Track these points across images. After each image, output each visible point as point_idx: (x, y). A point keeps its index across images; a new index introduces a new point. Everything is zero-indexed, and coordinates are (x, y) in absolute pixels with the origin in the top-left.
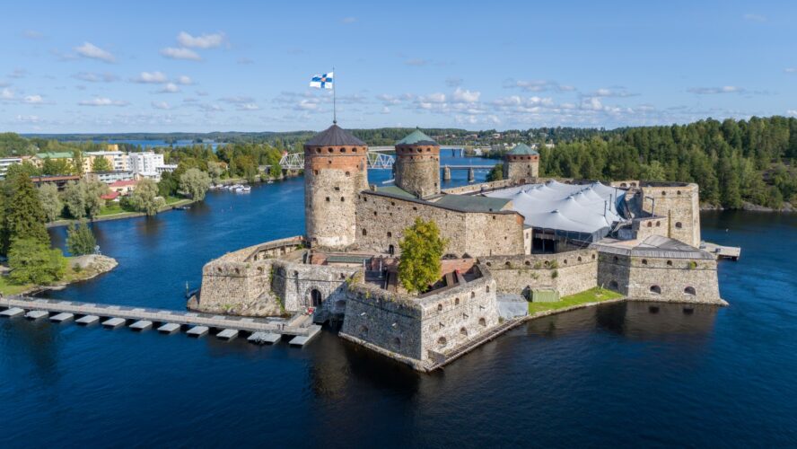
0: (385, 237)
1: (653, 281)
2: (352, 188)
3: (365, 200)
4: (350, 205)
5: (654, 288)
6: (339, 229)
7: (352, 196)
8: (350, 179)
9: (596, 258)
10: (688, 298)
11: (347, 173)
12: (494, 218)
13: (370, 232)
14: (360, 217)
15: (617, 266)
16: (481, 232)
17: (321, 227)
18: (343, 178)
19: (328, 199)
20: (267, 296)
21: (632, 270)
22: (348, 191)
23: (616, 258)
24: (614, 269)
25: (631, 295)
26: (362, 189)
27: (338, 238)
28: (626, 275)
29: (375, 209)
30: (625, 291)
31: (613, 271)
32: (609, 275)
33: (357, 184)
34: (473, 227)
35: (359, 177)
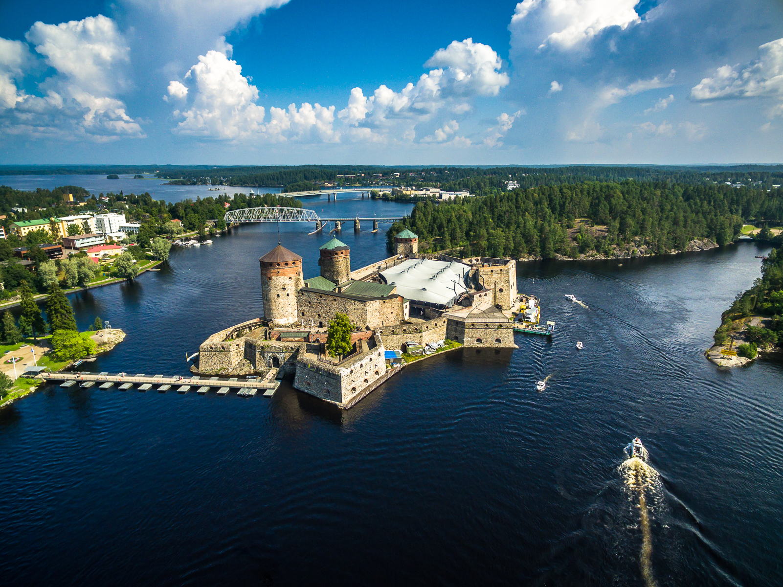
0: (317, 316)
1: (477, 336)
2: (294, 288)
3: (303, 294)
4: (293, 299)
5: (479, 340)
6: (287, 313)
7: (294, 292)
8: (292, 282)
9: (446, 322)
10: (497, 345)
11: (290, 278)
12: (384, 302)
13: (307, 314)
14: (299, 305)
15: (458, 328)
16: (377, 311)
17: (275, 312)
18: (287, 281)
19: (278, 295)
20: (244, 361)
21: (466, 330)
22: (291, 289)
23: (457, 323)
24: (456, 329)
25: (466, 345)
26: (300, 287)
27: (286, 319)
28: (463, 333)
29: (309, 300)
30: (462, 342)
31: (456, 330)
32: (454, 333)
33: (297, 285)
34: (371, 309)
35: (297, 281)
